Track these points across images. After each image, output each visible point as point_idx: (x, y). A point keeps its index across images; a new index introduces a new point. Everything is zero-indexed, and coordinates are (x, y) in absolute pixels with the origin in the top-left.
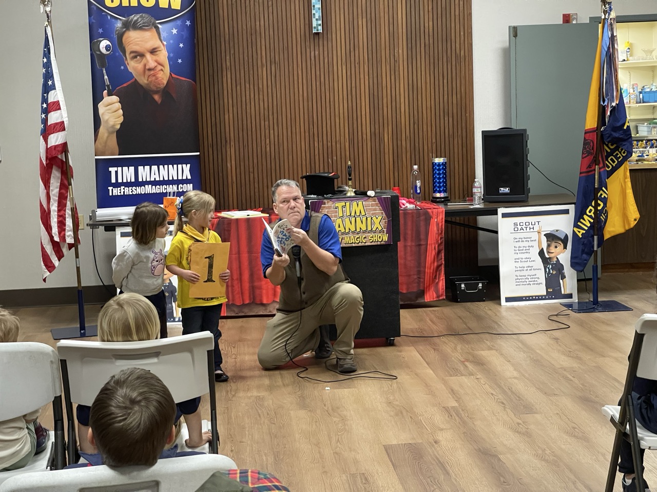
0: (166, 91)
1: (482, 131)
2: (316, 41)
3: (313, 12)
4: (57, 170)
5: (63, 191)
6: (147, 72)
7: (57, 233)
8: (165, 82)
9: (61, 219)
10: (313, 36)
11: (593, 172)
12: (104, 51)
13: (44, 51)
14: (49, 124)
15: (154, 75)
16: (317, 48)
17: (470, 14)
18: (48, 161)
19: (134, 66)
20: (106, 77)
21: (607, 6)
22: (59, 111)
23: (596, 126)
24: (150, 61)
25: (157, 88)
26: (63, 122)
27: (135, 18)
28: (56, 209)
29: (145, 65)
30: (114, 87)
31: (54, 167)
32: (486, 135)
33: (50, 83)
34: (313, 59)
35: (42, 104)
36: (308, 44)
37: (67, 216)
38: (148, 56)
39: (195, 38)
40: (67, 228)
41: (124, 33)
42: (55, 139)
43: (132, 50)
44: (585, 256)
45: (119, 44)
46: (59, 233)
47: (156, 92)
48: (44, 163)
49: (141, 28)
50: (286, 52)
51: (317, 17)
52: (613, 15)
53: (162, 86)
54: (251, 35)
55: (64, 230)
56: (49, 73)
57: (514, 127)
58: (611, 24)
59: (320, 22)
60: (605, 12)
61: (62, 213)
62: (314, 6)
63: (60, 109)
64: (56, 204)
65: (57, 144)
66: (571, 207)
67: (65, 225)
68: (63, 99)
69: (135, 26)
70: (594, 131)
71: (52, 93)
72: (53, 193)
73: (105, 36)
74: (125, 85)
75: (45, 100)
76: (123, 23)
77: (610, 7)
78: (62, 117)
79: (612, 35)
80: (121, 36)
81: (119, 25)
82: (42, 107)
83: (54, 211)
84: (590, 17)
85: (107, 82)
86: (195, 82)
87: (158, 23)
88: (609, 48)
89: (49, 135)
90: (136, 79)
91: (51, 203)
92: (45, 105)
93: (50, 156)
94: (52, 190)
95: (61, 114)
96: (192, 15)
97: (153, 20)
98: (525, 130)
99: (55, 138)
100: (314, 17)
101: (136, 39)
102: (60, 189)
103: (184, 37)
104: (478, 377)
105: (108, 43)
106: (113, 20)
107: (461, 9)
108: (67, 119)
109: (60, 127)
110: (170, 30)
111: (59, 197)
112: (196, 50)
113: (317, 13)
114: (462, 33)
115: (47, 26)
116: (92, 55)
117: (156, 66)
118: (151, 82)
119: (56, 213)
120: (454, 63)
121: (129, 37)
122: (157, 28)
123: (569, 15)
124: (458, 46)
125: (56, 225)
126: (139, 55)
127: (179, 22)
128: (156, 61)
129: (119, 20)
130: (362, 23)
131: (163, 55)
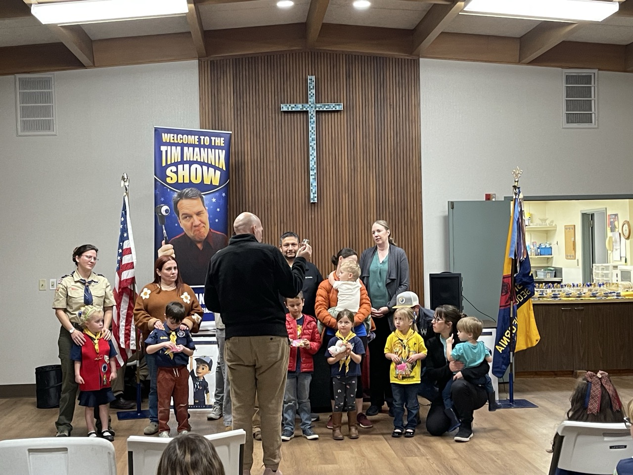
0: (206, 242)
1: (430, 274)
2: (313, 207)
3: (311, 188)
4: (126, 296)
5: (129, 312)
6: (193, 228)
7: (124, 342)
8: (206, 235)
9: (127, 332)
10: (310, 205)
11: (509, 306)
12: (164, 213)
13: (122, 213)
14: (123, 264)
15: (199, 230)
16: (313, 213)
17: (421, 192)
18: (120, 290)
19: (184, 224)
20: (164, 231)
21: (517, 190)
22: (130, 255)
23: (510, 273)
24: (196, 220)
25: (200, 239)
26: (133, 263)
27: (187, 191)
28: (124, 324)
29: (192, 223)
30: (170, 239)
31: (124, 294)
32: (433, 277)
33: (125, 235)
34: (310, 220)
35: (119, 249)
36: (307, 210)
37: (132, 329)
38: (195, 217)
39: (228, 204)
40: (131, 338)
41: (178, 201)
42: (127, 275)
43: (183, 213)
44: (504, 366)
45: (175, 209)
46: (126, 342)
47: (199, 242)
48: (117, 291)
49: (190, 198)
50: (291, 215)
51: (314, 192)
52: (521, 196)
53: (204, 238)
54: (268, 203)
55: (129, 340)
56: (124, 228)
57: (452, 271)
58: (520, 202)
59: (316, 195)
60: (516, 194)
61: (127, 328)
62: (312, 184)
63: (131, 253)
64: (124, 321)
65: (128, 278)
66: (494, 331)
67: (130, 336)
68: (134, 247)
69: (187, 196)
70: (509, 277)
71: (126, 242)
72: (123, 313)
73: (165, 203)
74: (177, 237)
75: (121, 247)
76: (178, 195)
77: (519, 191)
78: (132, 259)
79: (521, 210)
80: (176, 203)
81: (176, 195)
82: (119, 252)
83: (123, 326)
84: (505, 197)
85: (165, 235)
86: (227, 235)
87: (204, 195)
88: (519, 219)
89: (123, 271)
90: (185, 233)
91: (120, 320)
92: (120, 251)
93: (122, 287)
94: (122, 311)
95: (132, 257)
96: (227, 189)
97: (199, 192)
98: (460, 274)
99: (127, 273)
100: (312, 192)
101: (187, 205)
102: (128, 310)
103: (221, 204)
104: (428, 457)
105: (167, 207)
106: (172, 192)
107: (415, 188)
108: (136, 260)
109: (131, 266)
110: (211, 199)
111: (127, 316)
112: (229, 213)
113: (314, 189)
114: (415, 205)
115: (125, 196)
116: (155, 216)
117: (200, 224)
118: (196, 235)
119: (124, 328)
120: (409, 226)
121: (182, 204)
122: (202, 198)
123: (490, 194)
124: (412, 213)
125: (124, 336)
126: (188, 216)
127: (217, 194)
128: (200, 221)
129: (175, 193)
130: (345, 196)
131: (206, 217)
